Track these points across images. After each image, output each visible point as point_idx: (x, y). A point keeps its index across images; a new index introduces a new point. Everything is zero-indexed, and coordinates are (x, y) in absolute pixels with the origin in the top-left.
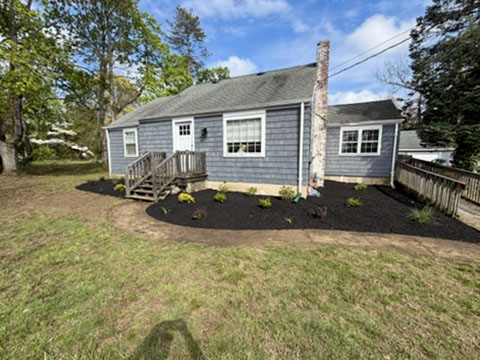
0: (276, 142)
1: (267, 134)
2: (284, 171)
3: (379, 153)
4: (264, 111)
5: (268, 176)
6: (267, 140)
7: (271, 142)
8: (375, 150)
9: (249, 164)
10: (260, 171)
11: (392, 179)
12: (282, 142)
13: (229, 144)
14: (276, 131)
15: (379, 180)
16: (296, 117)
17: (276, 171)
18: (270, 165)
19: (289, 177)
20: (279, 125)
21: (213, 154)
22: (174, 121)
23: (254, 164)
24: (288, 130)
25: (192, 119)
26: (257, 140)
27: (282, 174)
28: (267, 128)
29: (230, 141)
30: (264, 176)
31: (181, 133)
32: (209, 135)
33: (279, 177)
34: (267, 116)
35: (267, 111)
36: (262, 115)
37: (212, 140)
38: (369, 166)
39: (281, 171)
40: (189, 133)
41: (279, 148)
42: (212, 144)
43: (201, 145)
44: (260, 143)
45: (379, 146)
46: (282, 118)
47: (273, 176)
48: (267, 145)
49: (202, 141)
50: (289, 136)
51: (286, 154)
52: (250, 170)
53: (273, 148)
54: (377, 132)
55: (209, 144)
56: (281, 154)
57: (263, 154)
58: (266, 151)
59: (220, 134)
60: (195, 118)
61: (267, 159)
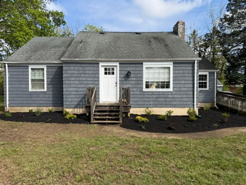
0: (179, 82)
1: (173, 77)
2: (185, 99)
3: (208, 89)
4: (172, 63)
5: (175, 103)
6: (173, 80)
7: (176, 82)
8: (206, 87)
9: (162, 96)
10: (169, 99)
11: (215, 103)
12: (183, 82)
13: (146, 82)
14: (179, 75)
15: (209, 104)
16: (191, 68)
17: (179, 100)
18: (176, 96)
19: (188, 103)
20: (181, 72)
21: (135, 90)
22: (101, 64)
23: (165, 96)
24: (187, 75)
25: (117, 64)
26: (166, 80)
27: (183, 101)
28: (174, 73)
29: (147, 81)
30: (172, 103)
31: (106, 73)
32: (132, 75)
33: (181, 103)
34: (174, 66)
35: (174, 63)
36: (171, 65)
37: (134, 79)
38: (203, 96)
39: (183, 100)
40: (113, 73)
41: (182, 86)
42: (134, 82)
43: (125, 82)
44: (169, 82)
45: (208, 84)
46: (183, 68)
47: (178, 103)
48: (173, 84)
49: (126, 80)
50: (187, 78)
51: (186, 89)
52: (163, 99)
53: (178, 86)
54: (206, 76)
55: (131, 82)
56: (183, 89)
57: (171, 89)
58: (173, 88)
59: (140, 75)
60: (120, 64)
61: (174, 93)
